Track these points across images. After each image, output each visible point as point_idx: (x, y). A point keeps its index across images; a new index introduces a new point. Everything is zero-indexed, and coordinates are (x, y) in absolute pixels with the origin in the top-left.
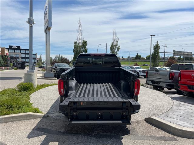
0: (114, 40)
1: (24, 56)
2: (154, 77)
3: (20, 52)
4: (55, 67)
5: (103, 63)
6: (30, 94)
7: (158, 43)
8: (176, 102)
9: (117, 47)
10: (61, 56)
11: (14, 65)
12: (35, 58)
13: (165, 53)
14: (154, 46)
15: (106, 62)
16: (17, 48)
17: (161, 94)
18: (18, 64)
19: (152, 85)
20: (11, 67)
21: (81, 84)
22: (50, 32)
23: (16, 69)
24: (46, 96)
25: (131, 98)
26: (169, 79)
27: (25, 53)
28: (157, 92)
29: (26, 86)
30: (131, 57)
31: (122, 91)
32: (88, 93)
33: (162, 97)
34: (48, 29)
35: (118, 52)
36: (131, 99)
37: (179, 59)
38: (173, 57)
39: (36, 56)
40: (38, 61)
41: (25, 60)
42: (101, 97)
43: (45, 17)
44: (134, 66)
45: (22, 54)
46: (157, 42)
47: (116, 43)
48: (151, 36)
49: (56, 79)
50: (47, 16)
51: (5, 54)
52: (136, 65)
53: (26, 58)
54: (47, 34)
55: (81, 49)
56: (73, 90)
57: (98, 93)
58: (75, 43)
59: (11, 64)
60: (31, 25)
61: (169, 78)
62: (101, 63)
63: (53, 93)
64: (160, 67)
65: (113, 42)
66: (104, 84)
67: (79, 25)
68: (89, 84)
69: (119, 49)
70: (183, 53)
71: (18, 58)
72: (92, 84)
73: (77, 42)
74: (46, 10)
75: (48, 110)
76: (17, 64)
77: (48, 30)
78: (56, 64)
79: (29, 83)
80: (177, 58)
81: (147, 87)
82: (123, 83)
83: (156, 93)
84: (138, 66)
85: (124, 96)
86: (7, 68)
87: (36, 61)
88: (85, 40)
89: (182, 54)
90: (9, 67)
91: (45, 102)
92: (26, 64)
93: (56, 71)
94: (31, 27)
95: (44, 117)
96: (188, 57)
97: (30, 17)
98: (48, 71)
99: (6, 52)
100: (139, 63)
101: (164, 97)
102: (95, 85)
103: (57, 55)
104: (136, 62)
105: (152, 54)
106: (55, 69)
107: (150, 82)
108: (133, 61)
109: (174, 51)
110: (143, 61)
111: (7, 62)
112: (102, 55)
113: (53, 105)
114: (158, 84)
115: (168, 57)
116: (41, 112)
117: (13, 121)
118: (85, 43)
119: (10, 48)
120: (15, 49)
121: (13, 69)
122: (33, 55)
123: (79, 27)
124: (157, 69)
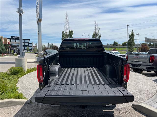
0: (96, 29)
2: (134, 61)
4: (46, 53)
5: (86, 48)
6: (19, 78)
7: (133, 32)
9: (98, 35)
10: (53, 44)
11: (15, 52)
13: (138, 40)
14: (130, 34)
15: (90, 47)
16: (17, 38)
17: (143, 77)
18: (18, 51)
20: (12, 53)
21: (65, 68)
22: (41, 23)
23: (16, 55)
25: (119, 85)
26: (150, 63)
27: (24, 42)
29: (16, 71)
30: (109, 44)
31: (108, 76)
32: (71, 79)
33: (144, 80)
36: (120, 87)
38: (145, 43)
39: (33, 45)
40: (34, 48)
41: (23, 48)
42: (85, 84)
43: (37, 11)
44: (113, 52)
46: (132, 30)
47: (97, 32)
48: (127, 25)
50: (38, 9)
51: (7, 43)
52: (115, 50)
53: (24, 46)
54: (39, 25)
56: (55, 76)
57: (81, 79)
58: (63, 32)
59: (12, 51)
60: (21, 14)
61: (150, 61)
62: (85, 48)
65: (95, 31)
66: (88, 68)
67: (66, 18)
68: (73, 69)
69: (100, 36)
71: (18, 46)
72: (76, 69)
73: (65, 32)
74: (37, 4)
75: (33, 94)
77: (40, 21)
78: (47, 51)
79: (19, 67)
80: (148, 44)
82: (108, 67)
83: (137, 75)
84: (116, 51)
85: (111, 83)
86: (8, 54)
87: (32, 48)
88: (71, 30)
89: (152, 41)
90: (10, 53)
92: (25, 51)
94: (21, 16)
95: (26, 103)
97: (20, 7)
98: (40, 57)
99: (8, 41)
100: (117, 49)
101: (146, 80)
102: (79, 69)
103: (49, 44)
104: (114, 48)
105: (128, 41)
108: (112, 47)
109: (146, 38)
110: (119, 47)
111: (9, 49)
112: (85, 40)
114: (138, 67)
115: (140, 43)
118: (71, 32)
119: (12, 38)
120: (15, 39)
121: (14, 55)
122: (30, 43)
123: (66, 19)
124: (133, 53)
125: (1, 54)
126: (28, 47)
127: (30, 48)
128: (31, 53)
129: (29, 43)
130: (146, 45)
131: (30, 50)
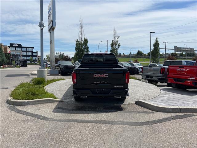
0: (115, 38)
1: (25, 53)
2: (148, 72)
3: (21, 50)
4: (59, 64)
8: (163, 92)
9: (117, 44)
10: (62, 54)
11: (16, 63)
12: (36, 56)
13: (165, 49)
14: (154, 43)
16: (17, 45)
18: (21, 62)
19: (147, 80)
20: (13, 65)
23: (19, 67)
24: (57, 88)
26: (161, 74)
27: (26, 50)
28: (150, 84)
29: (40, 81)
30: (132, 54)
33: (153, 88)
34: (52, 29)
35: (118, 49)
37: (182, 55)
38: (175, 53)
39: (37, 54)
40: (38, 58)
41: (25, 58)
43: (49, 17)
44: (134, 63)
45: (23, 51)
46: (157, 39)
47: (116, 40)
48: (151, 33)
49: (60, 76)
50: (51, 16)
51: (8, 53)
52: (136, 61)
53: (27, 56)
55: (82, 46)
58: (77, 41)
59: (14, 62)
60: (42, 28)
61: (161, 72)
63: (62, 86)
64: (160, 64)
65: (113, 39)
67: (81, 24)
69: (119, 46)
70: (185, 50)
71: (20, 55)
73: (79, 40)
74: (50, 10)
76: (19, 62)
78: (60, 62)
79: (41, 78)
80: (179, 54)
81: (143, 81)
84: (138, 62)
86: (10, 66)
87: (37, 58)
88: (86, 38)
89: (183, 50)
91: (57, 92)
92: (28, 62)
93: (60, 68)
94: (42, 30)
95: (60, 102)
96: (190, 53)
97: (41, 21)
98: (53, 68)
99: (9, 50)
103: (58, 53)
104: (137, 59)
105: (151, 51)
106: (59, 66)
107: (145, 77)
108: (135, 58)
109: (175, 47)
110: (145, 58)
111: (10, 60)
113: (65, 94)
114: (152, 78)
115: (170, 53)
116: (57, 98)
117: (39, 104)
118: (86, 41)
120: (15, 47)
121: (16, 67)
122: (34, 52)
123: (80, 26)
124: (156, 65)
125: (1, 65)
126: (31, 58)
127: (34, 58)
128: (36, 64)
129: (32, 52)
130: (176, 55)
131: (34, 60)
